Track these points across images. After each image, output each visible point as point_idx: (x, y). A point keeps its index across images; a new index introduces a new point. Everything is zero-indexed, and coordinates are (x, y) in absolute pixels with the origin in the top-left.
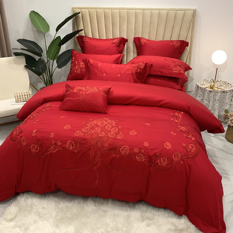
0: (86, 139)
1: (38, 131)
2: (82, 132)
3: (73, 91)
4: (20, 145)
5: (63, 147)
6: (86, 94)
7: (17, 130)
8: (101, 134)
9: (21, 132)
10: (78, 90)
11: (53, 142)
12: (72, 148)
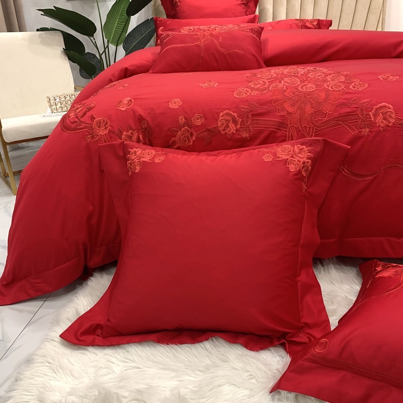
0: (270, 102)
1: (135, 99)
7: (78, 108)
8: (304, 88)
9: (90, 109)
11: (182, 120)
12: (235, 128)
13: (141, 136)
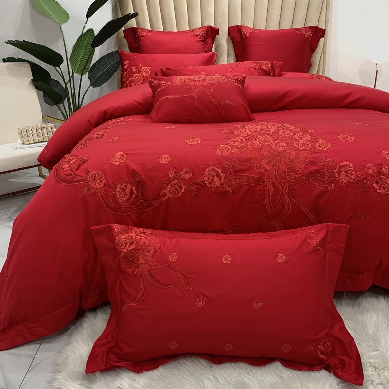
0: (248, 160)
1: (126, 154)
2: (232, 147)
3: (173, 84)
4: (89, 190)
5: (197, 183)
6: (203, 86)
7: (70, 160)
8: (277, 146)
9: (84, 162)
10: (182, 80)
11: (171, 174)
12: (219, 182)
13: (134, 188)
